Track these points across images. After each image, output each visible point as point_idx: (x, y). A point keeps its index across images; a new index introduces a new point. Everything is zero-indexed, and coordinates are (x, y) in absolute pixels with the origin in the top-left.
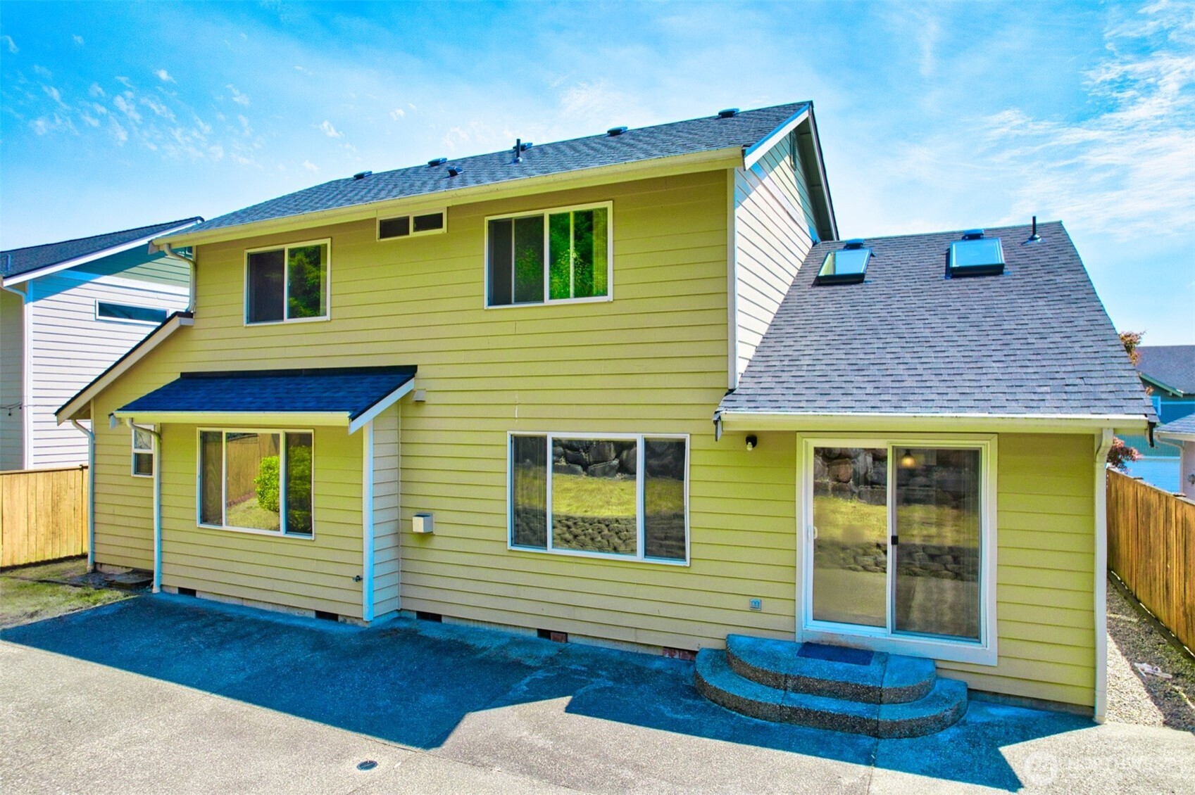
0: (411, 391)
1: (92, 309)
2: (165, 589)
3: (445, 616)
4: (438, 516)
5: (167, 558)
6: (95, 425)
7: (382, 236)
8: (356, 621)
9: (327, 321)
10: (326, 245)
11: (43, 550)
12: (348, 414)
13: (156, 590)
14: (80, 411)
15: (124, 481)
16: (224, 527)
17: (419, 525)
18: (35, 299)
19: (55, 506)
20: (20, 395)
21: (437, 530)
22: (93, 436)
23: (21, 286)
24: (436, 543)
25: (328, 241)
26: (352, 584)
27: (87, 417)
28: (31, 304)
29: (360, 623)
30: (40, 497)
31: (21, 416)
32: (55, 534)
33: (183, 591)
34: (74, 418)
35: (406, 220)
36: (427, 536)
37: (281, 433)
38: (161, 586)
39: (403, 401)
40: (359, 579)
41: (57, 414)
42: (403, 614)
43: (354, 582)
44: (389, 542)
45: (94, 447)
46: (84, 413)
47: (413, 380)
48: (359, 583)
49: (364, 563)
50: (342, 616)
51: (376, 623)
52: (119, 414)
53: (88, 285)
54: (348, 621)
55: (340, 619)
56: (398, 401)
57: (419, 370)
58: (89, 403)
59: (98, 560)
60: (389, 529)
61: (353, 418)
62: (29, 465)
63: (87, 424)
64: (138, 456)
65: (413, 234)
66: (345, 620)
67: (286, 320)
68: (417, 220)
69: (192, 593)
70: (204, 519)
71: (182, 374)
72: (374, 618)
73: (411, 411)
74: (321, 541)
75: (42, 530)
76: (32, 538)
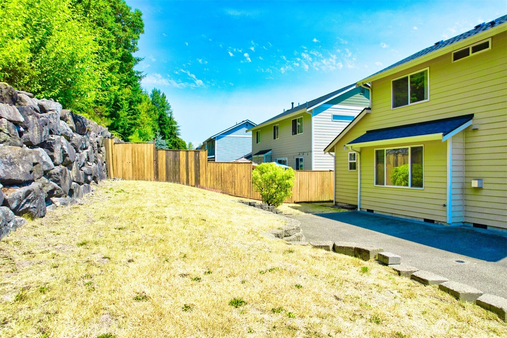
0: (471, 125)
1: (331, 117)
2: (362, 210)
3: (489, 226)
4: (485, 180)
5: (363, 198)
6: (336, 154)
7: (454, 60)
8: (443, 223)
9: (428, 101)
10: (427, 70)
11: (319, 198)
12: (442, 134)
13: (359, 210)
14: (331, 149)
15: (346, 173)
16: (385, 186)
17: (475, 184)
18: (315, 115)
19: (323, 183)
20: (311, 148)
21: (484, 187)
22: (335, 157)
23: (311, 111)
24: (484, 192)
25: (428, 69)
26: (442, 208)
27: (333, 151)
28: (314, 117)
29: (445, 224)
30: (318, 180)
31: (311, 155)
32: (322, 192)
33: (368, 210)
34: (329, 152)
35: (468, 50)
36: (478, 189)
37: (409, 147)
38: (361, 209)
39: (466, 130)
40: (445, 206)
41: (324, 150)
42: (465, 224)
43: (442, 207)
44: (459, 191)
45: (335, 161)
46: (332, 150)
47: (472, 120)
48: (445, 207)
49: (447, 199)
50: (436, 221)
51: (452, 225)
52: (347, 145)
53: (329, 109)
54: (439, 223)
55: (435, 222)
56: (463, 130)
57: (475, 116)
58: (334, 146)
59: (337, 201)
60: (459, 186)
61: (444, 135)
62: (314, 169)
63: (333, 153)
64: (350, 163)
65: (471, 54)
66: (438, 223)
67: (409, 104)
68: (473, 48)
69: (372, 211)
70: (377, 183)
71: (367, 132)
72: (452, 223)
73: (471, 134)
74: (427, 190)
75: (319, 191)
76: (316, 193)
